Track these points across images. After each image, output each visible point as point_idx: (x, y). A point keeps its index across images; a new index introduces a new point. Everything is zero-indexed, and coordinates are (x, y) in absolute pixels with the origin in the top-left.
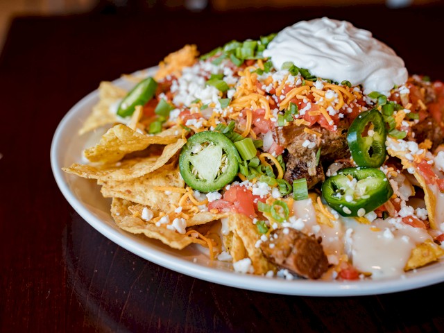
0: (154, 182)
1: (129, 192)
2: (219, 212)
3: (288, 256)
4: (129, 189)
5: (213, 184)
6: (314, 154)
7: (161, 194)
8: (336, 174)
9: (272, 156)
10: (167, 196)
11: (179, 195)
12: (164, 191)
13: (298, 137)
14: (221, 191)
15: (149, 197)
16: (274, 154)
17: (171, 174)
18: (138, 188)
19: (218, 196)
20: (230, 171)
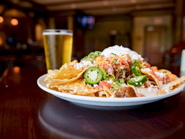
0: (76, 84)
1: (68, 87)
2: (98, 89)
3: (125, 92)
4: (68, 86)
5: (96, 82)
6: (123, 71)
7: (79, 87)
8: (130, 79)
9: (111, 74)
10: (81, 87)
11: (84, 86)
12: (79, 86)
13: (119, 66)
14: (98, 84)
15: (75, 88)
16: (112, 73)
17: (81, 82)
18: (70, 86)
19: (97, 85)
20: (100, 77)
